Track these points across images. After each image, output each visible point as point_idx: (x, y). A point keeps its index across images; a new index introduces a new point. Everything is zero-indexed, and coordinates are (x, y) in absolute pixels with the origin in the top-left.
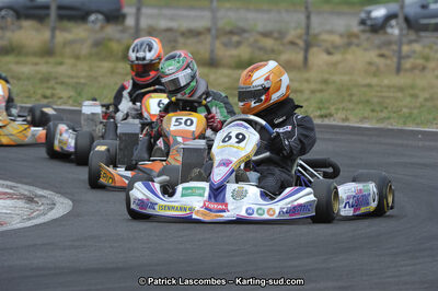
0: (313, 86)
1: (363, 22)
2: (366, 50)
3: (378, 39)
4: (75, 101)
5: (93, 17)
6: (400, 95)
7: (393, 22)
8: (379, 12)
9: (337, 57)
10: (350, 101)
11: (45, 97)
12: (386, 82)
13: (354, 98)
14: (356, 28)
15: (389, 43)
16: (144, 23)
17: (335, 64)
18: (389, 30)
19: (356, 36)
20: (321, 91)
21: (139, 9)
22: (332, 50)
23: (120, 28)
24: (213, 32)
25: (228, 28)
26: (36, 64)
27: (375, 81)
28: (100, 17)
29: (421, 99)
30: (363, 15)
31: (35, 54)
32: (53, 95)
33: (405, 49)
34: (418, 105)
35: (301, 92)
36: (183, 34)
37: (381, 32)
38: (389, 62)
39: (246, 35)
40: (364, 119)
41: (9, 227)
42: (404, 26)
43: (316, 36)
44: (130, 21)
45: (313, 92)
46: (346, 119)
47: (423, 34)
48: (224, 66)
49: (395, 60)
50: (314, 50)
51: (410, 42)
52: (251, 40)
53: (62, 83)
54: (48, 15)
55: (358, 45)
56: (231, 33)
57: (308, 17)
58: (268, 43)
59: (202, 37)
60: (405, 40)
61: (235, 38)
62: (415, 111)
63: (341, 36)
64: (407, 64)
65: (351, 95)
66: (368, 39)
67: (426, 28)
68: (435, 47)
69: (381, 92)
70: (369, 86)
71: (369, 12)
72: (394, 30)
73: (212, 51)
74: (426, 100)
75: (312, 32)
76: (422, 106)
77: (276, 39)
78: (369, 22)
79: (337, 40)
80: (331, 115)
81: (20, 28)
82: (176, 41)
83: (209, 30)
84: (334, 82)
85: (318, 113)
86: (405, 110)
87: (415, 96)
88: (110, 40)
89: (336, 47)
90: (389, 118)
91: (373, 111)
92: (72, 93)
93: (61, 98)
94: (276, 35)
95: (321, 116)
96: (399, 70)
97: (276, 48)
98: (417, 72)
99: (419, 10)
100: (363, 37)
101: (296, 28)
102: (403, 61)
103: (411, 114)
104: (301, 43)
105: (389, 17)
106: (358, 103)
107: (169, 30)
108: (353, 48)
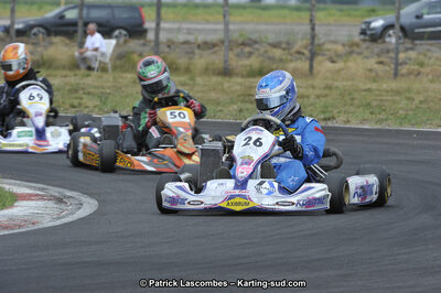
0: (318, 92)
1: (363, 32)
2: (367, 57)
3: (377, 47)
4: (100, 109)
5: (117, 33)
6: (398, 98)
7: (391, 32)
8: (378, 23)
9: (340, 65)
10: (352, 105)
11: (73, 107)
12: (385, 86)
13: (356, 102)
14: (357, 38)
15: (388, 51)
16: (163, 37)
17: (338, 71)
18: (387, 39)
19: (358, 45)
20: (326, 96)
21: (158, 24)
22: (335, 59)
23: (142, 41)
24: (226, 43)
25: (240, 40)
26: (65, 76)
27: (374, 86)
28: (124, 32)
29: (416, 102)
30: (364, 26)
31: (64, 68)
32: (80, 105)
33: (402, 56)
34: (413, 107)
35: (308, 97)
36: (199, 46)
37: (380, 41)
38: (387, 68)
39: (256, 46)
40: (364, 121)
41: (41, 226)
42: (400, 34)
43: (320, 46)
44: (151, 36)
45: (318, 97)
46: (348, 122)
47: (417, 42)
48: (237, 75)
49: (393, 66)
50: (318, 59)
51: (407, 50)
52: (262, 50)
53: (89, 93)
54: (75, 32)
55: (359, 54)
56: (243, 44)
57: (313, 29)
58: (277, 53)
59: (216, 48)
60: (401, 47)
61: (247, 49)
62: (411, 113)
63: (344, 45)
64: (404, 70)
65: (353, 99)
66: (367, 48)
67: (421, 37)
68: (429, 54)
69: (380, 95)
70: (369, 90)
71: (370, 23)
72: (392, 40)
73: (226, 61)
74: (421, 102)
75: (316, 42)
76: (417, 107)
77: (284, 49)
78: (369, 32)
79: (340, 48)
80: (333, 118)
81: (51, 44)
82: (193, 53)
83: (223, 42)
84: (337, 87)
85: (322, 116)
86: (401, 112)
87: (411, 99)
88: (133, 52)
89: (339, 56)
90: (386, 120)
91: (372, 113)
92: (98, 103)
93: (87, 107)
94: (284, 46)
95: (325, 119)
96: (396, 74)
97: (284, 57)
98: (412, 77)
99: (414, 20)
100: (364, 45)
101: (302, 39)
102: (399, 67)
103: (406, 115)
104: (307, 52)
105: (387, 28)
106: (359, 107)
107: (186, 43)
108: (354, 55)
